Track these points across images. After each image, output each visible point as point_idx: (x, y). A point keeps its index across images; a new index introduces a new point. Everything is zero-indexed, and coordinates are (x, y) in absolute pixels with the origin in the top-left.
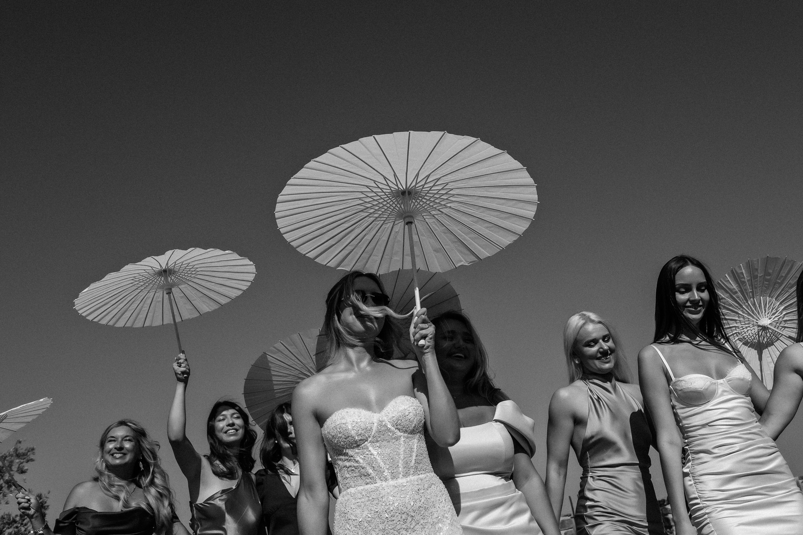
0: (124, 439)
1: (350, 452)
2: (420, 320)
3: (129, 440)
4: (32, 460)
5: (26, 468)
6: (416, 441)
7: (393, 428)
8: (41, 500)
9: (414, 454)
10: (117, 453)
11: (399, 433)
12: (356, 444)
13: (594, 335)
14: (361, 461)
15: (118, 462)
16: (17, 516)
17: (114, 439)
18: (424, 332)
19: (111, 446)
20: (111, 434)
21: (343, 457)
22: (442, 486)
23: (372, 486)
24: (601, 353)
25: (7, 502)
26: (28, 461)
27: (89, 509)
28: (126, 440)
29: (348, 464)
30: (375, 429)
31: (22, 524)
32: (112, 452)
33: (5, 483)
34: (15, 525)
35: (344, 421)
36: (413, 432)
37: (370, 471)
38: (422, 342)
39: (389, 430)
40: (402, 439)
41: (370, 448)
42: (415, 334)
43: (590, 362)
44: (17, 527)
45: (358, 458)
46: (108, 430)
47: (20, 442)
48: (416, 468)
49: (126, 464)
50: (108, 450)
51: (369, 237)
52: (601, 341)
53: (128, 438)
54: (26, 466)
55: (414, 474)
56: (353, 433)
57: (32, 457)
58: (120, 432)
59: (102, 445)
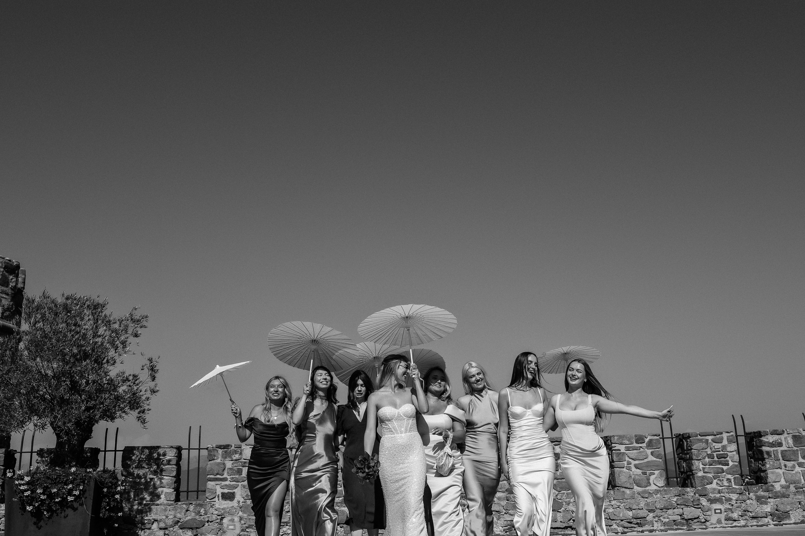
0: (278, 386)
1: (387, 422)
2: (413, 369)
3: (281, 387)
4: (145, 327)
5: (139, 332)
6: (411, 420)
7: (403, 416)
8: (152, 364)
10: (275, 393)
12: (389, 420)
13: (473, 373)
14: (390, 426)
15: (276, 398)
16: (130, 375)
17: (273, 386)
18: (414, 373)
19: (272, 389)
20: (272, 383)
21: (384, 424)
22: (420, 437)
23: (393, 436)
24: (476, 381)
25: (121, 362)
26: (141, 327)
28: (279, 387)
29: (386, 427)
30: (396, 415)
31: (134, 383)
32: (273, 393)
33: (120, 343)
34: (128, 383)
35: (385, 412)
36: (410, 417)
37: (393, 430)
38: (414, 376)
39: (401, 416)
40: (406, 419)
41: (394, 422)
42: (411, 373)
43: (472, 385)
44: (130, 386)
45: (389, 425)
46: (270, 381)
47: (136, 309)
48: (410, 430)
49: (279, 399)
50: (270, 392)
51: (396, 333)
52: (476, 375)
54: (140, 331)
56: (388, 416)
57: (144, 323)
58: (276, 382)
59: (267, 388)
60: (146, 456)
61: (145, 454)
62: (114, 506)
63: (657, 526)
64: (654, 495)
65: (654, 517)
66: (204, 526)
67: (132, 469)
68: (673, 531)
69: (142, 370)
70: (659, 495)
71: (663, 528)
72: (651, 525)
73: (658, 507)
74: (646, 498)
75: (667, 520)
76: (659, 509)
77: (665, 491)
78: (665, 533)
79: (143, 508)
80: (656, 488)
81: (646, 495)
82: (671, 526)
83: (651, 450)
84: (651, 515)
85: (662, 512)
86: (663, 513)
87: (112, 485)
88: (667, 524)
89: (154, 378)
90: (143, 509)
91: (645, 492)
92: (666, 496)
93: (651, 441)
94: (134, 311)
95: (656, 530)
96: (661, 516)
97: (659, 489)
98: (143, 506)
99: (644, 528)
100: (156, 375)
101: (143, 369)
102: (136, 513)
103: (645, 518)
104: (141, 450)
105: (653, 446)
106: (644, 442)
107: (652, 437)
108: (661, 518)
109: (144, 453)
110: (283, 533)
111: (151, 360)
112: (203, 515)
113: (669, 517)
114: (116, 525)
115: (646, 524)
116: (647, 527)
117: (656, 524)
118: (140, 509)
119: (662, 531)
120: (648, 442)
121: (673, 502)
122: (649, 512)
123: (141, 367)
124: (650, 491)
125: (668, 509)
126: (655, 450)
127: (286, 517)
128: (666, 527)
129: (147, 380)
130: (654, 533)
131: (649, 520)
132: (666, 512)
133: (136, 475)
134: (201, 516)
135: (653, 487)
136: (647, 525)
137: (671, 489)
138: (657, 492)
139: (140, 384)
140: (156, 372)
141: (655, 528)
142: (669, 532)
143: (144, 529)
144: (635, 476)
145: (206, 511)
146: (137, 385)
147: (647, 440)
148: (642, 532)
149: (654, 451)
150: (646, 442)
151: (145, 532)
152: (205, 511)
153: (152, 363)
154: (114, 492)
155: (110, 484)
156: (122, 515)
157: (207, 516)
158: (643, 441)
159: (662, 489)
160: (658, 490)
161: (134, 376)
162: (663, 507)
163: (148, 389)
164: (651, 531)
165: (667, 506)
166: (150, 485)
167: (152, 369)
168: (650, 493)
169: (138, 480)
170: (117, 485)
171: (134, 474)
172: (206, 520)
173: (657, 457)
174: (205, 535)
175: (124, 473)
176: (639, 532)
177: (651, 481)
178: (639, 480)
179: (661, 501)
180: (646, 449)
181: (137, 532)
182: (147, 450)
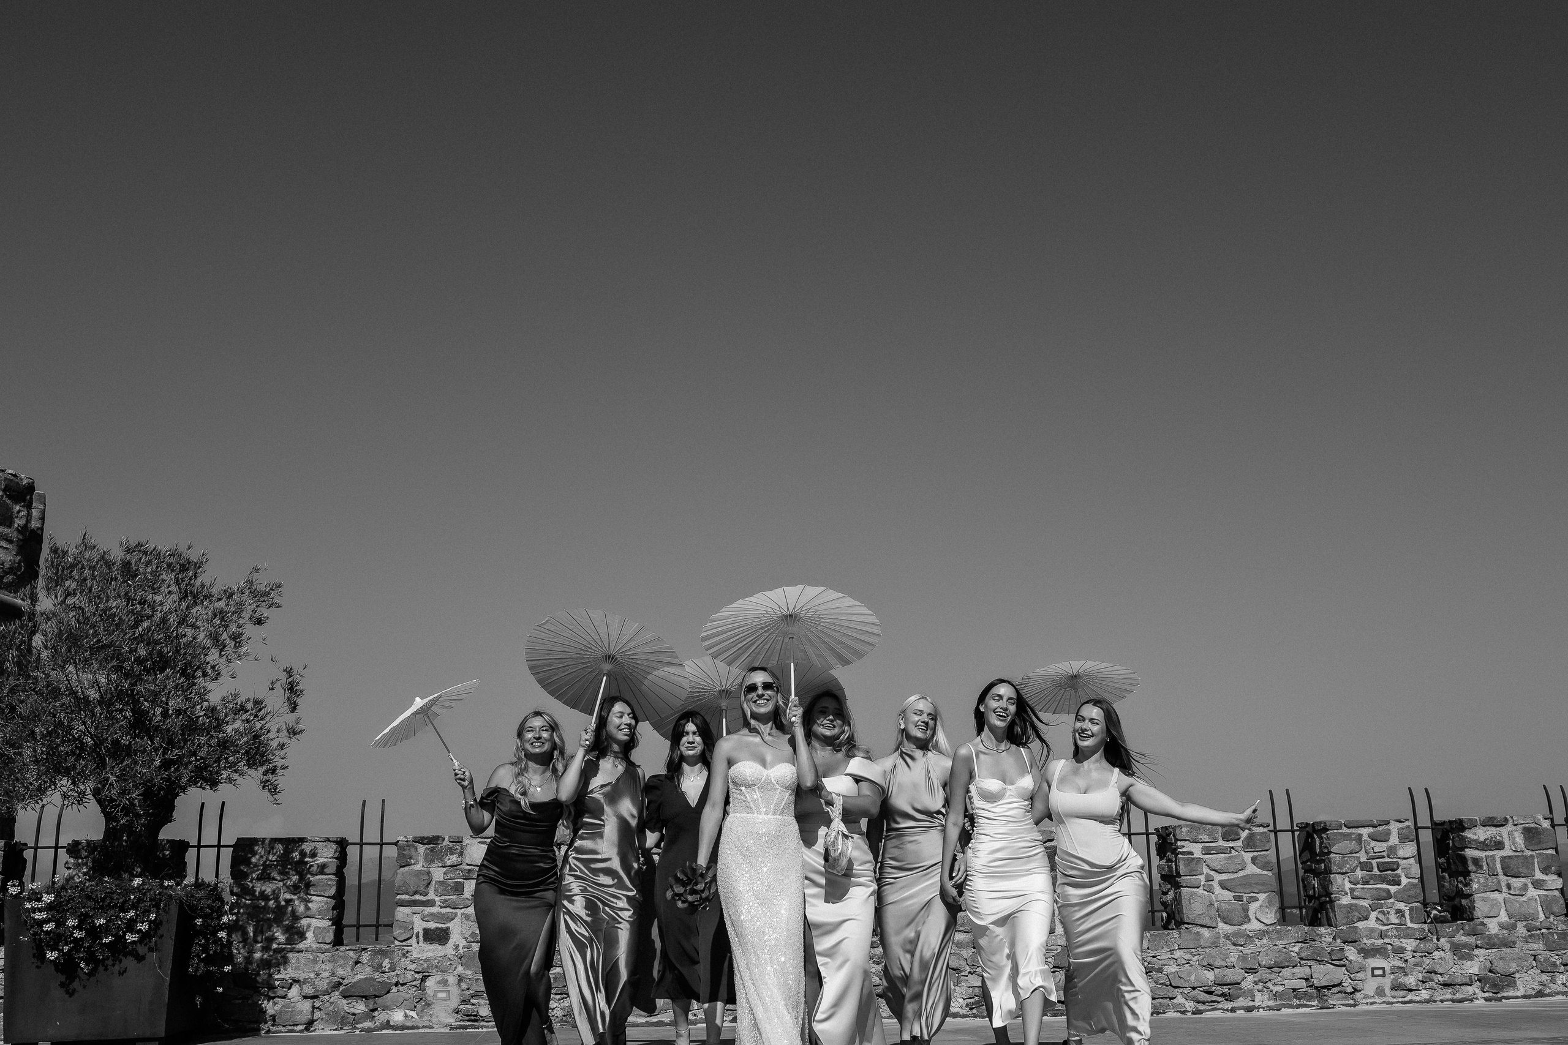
0: (541, 729)
1: (743, 790)
2: (793, 706)
3: (546, 730)
4: (277, 605)
5: (265, 615)
6: (788, 794)
7: (775, 782)
8: (291, 679)
9: (784, 803)
10: (535, 743)
11: (778, 787)
12: (749, 786)
15: (537, 750)
16: (248, 700)
17: (531, 730)
19: (530, 735)
20: (528, 724)
21: (738, 792)
22: (798, 827)
23: (751, 816)
25: (231, 675)
26: (269, 606)
27: (508, 792)
28: (543, 730)
29: (739, 797)
30: (763, 780)
31: (256, 716)
32: (530, 741)
33: (229, 637)
34: (244, 716)
35: (744, 769)
36: (787, 788)
37: (752, 806)
38: (793, 719)
39: (772, 783)
44: (248, 721)
45: (747, 795)
46: (524, 721)
47: (257, 570)
48: (783, 812)
49: (544, 752)
50: (526, 740)
54: (264, 611)
55: (779, 815)
56: (749, 779)
57: (276, 599)
58: (537, 722)
60: (278, 857)
61: (277, 852)
62: (215, 952)
63: (1260, 999)
64: (1257, 941)
65: (1256, 983)
66: (388, 992)
67: (251, 881)
68: (1291, 1010)
69: (270, 689)
70: (1265, 941)
71: (1272, 1003)
72: (1249, 998)
73: (1264, 963)
74: (1242, 946)
75: (1281, 988)
76: (1265, 966)
77: (1278, 932)
78: (1276, 1012)
79: (271, 956)
80: (1259, 926)
81: (1242, 941)
82: (1289, 999)
83: (1251, 855)
84: (1250, 978)
85: (1270, 974)
86: (1273, 976)
87: (213, 912)
88: (1280, 995)
89: (294, 707)
90: (271, 958)
91: (1238, 934)
92: (1278, 943)
93: (1251, 836)
94: (255, 575)
95: (1258, 1008)
96: (1270, 980)
97: (1266, 928)
98: (271, 953)
99: (1236, 1004)
100: (299, 700)
101: (272, 689)
102: (258, 965)
103: (1239, 984)
104: (269, 845)
105: (1255, 847)
106: (1239, 839)
108: (1269, 985)
109: (275, 851)
111: (289, 672)
112: (387, 970)
113: (1285, 982)
114: (220, 990)
115: (1240, 996)
116: (1241, 1002)
117: (1258, 997)
118: (266, 959)
119: (1270, 1008)
120: (1247, 838)
121: (1292, 953)
122: (1246, 972)
123: (268, 685)
124: (1248, 933)
125: (1283, 968)
126: (1259, 853)
128: (1279, 1002)
129: (281, 711)
130: (1254, 1013)
131: (1246, 988)
132: (1279, 973)
133: (259, 893)
134: (383, 973)
135: (1254, 925)
136: (1241, 998)
137: (1290, 928)
138: (1261, 934)
139: (268, 718)
140: (299, 695)
141: (1257, 1003)
142: (1284, 1011)
143: (273, 998)
144: (1220, 904)
145: (393, 963)
146: (262, 719)
148: (1233, 1010)
149: (1257, 856)
150: (1242, 839)
151: (275, 1004)
152: (391, 963)
153: (291, 676)
154: (215, 926)
155: (208, 911)
156: (231, 970)
157: (395, 973)
158: (1238, 837)
159: (1271, 928)
160: (1263, 931)
161: (257, 703)
162: (1273, 963)
163: (284, 728)
164: (1249, 1009)
165: (1282, 962)
166: (285, 913)
167: (291, 689)
168: (1249, 936)
169: (263, 904)
170: (221, 912)
171: (255, 891)
172: (394, 980)
173: (1263, 868)
174: (391, 1010)
175: (235, 890)
176: (1227, 1010)
177: (1251, 914)
178: (1228, 911)
179: (1270, 952)
180: (1243, 853)
181: (260, 1002)
182: (280, 845)
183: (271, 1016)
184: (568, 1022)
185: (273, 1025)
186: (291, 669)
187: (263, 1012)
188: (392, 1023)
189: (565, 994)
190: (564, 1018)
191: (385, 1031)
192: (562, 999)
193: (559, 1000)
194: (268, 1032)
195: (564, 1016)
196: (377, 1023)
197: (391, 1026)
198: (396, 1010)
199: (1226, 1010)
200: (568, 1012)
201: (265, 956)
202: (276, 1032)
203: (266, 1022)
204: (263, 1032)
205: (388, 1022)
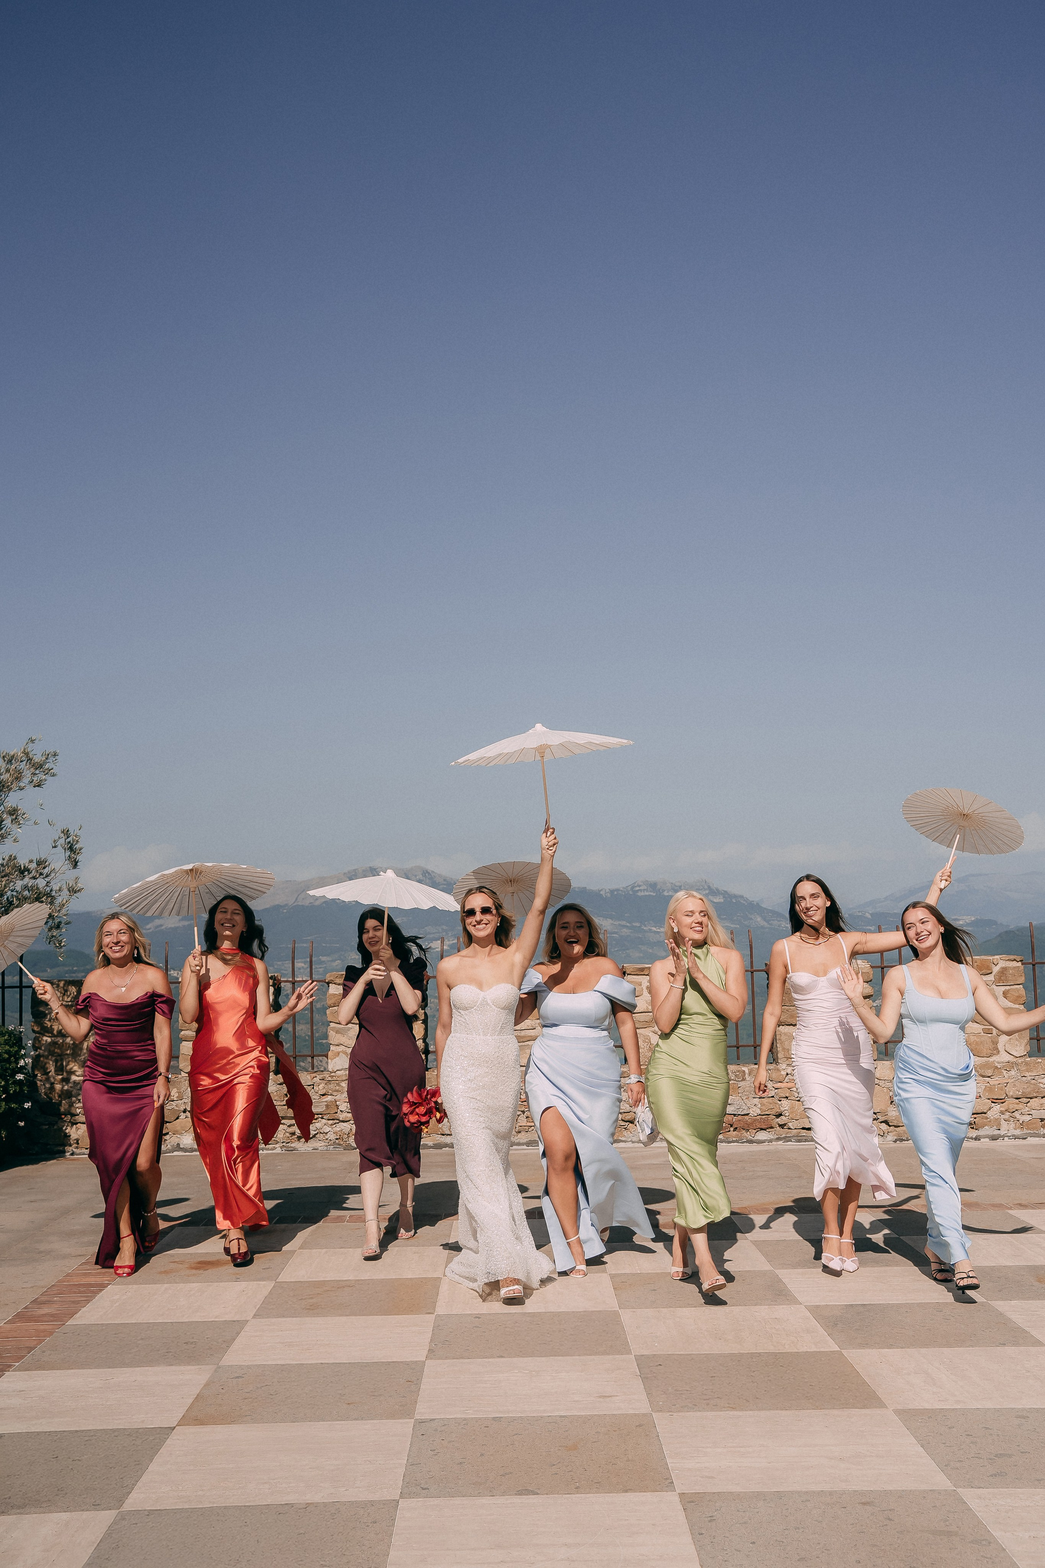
0: (119, 932)
1: (462, 1012)
3: (125, 933)
4: (53, 773)
6: (505, 1015)
7: (491, 1004)
8: (69, 839)
10: (115, 946)
11: (494, 1008)
12: (466, 1009)
15: (117, 954)
17: (110, 934)
19: (108, 940)
23: (470, 1037)
27: (99, 996)
32: (110, 946)
35: (461, 993)
37: (471, 1027)
41: (474, 1013)
45: (466, 1018)
48: (500, 1031)
49: (125, 956)
50: (106, 944)
53: (122, 931)
54: (44, 779)
56: (465, 1002)
57: (51, 767)
58: (114, 926)
59: (100, 940)
60: (72, 998)
61: (70, 994)
62: (14, 1091)
63: (1006, 1128)
64: (1005, 1072)
65: (1002, 1113)
66: (177, 1118)
68: (1038, 1139)
69: (53, 847)
70: (1013, 1073)
71: (1018, 1132)
72: (995, 1127)
73: (1011, 1094)
74: (989, 1077)
75: (1028, 1118)
76: (1012, 1097)
77: (1027, 1064)
78: (1021, 1142)
79: (71, 1087)
80: (1007, 1058)
81: (989, 1072)
82: (1036, 1128)
83: (1003, 988)
84: (997, 1108)
85: (1018, 1104)
86: (1021, 1106)
87: (10, 1056)
88: (1027, 1125)
89: (75, 864)
90: (72, 1089)
91: (986, 1066)
92: (1027, 1074)
93: (1004, 970)
94: (31, 745)
95: (1003, 1137)
96: (1017, 1110)
97: (1015, 1060)
98: (70, 1085)
99: (981, 1132)
100: (79, 858)
101: (55, 847)
102: (60, 1096)
103: (985, 1113)
104: (63, 988)
105: (1007, 981)
106: (991, 973)
107: (1008, 962)
108: (1016, 1114)
109: (69, 993)
110: (316, 1132)
111: (66, 833)
112: (175, 1099)
113: (1033, 1112)
114: (22, 1124)
115: (986, 1125)
116: (987, 1131)
117: (1004, 1125)
118: (66, 1090)
119: (1016, 1137)
120: (999, 972)
121: (1041, 1085)
122: (992, 1102)
123: (50, 843)
124: (997, 1064)
125: (1031, 1098)
126: (1012, 987)
127: (321, 1104)
128: (1025, 1131)
129: (63, 869)
130: (999, 1142)
131: (992, 1118)
132: (1027, 1103)
133: (57, 1031)
134: (173, 1101)
135: (1004, 1057)
136: (986, 1127)
137: (1040, 1060)
138: (1009, 1066)
139: (53, 875)
140: (78, 853)
141: (1002, 1132)
142: (1031, 1140)
143: (76, 1124)
144: (968, 1037)
145: (181, 1092)
146: (47, 876)
147: (996, 969)
148: (977, 1139)
149: (1009, 990)
150: (993, 974)
151: (77, 1129)
152: (178, 1092)
153: (68, 837)
154: (13, 1069)
155: (6, 1056)
156: (31, 1106)
157: (183, 1101)
158: (990, 971)
159: (1020, 1060)
160: (1012, 1063)
161: (40, 863)
162: (1020, 1093)
163: (64, 887)
164: (994, 1138)
165: (1030, 1093)
166: (81, 1049)
167: (71, 849)
168: (996, 1067)
169: (61, 1041)
170: (19, 1055)
171: (53, 1030)
172: (182, 1108)
173: (1014, 1002)
174: (181, 1134)
175: (36, 1028)
176: (972, 1138)
177: (1000, 1046)
178: (977, 1043)
179: (1017, 1083)
180: (994, 986)
181: (64, 1128)
182: (73, 987)
183: (75, 1140)
184: (340, 1145)
185: (77, 1148)
186: (68, 831)
187: (67, 1136)
188: (181, 1146)
189: (337, 1120)
190: (337, 1141)
191: (176, 1153)
192: (335, 1124)
193: (332, 1125)
194: (72, 1154)
195: (337, 1139)
196: (169, 1146)
197: (181, 1148)
198: (185, 1134)
199: (970, 1138)
200: (340, 1135)
201: (66, 1088)
202: (80, 1154)
203: (70, 1145)
204: (69, 1154)
205: (178, 1145)
